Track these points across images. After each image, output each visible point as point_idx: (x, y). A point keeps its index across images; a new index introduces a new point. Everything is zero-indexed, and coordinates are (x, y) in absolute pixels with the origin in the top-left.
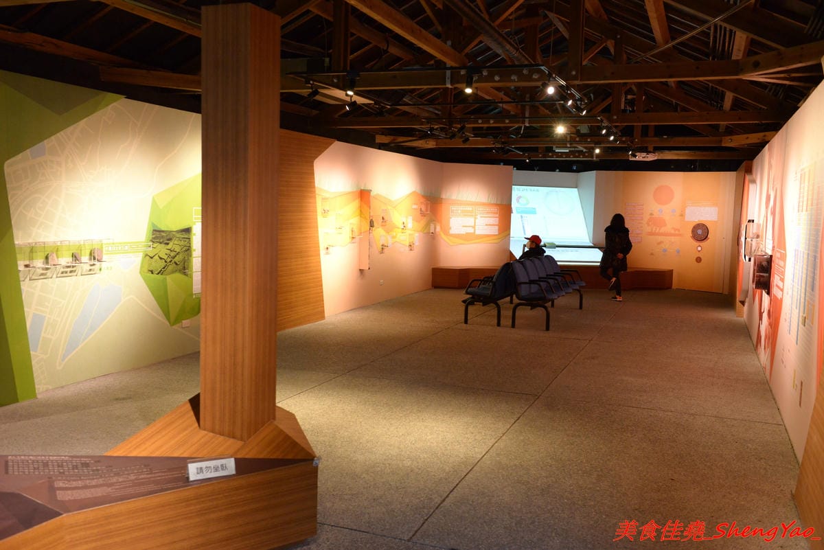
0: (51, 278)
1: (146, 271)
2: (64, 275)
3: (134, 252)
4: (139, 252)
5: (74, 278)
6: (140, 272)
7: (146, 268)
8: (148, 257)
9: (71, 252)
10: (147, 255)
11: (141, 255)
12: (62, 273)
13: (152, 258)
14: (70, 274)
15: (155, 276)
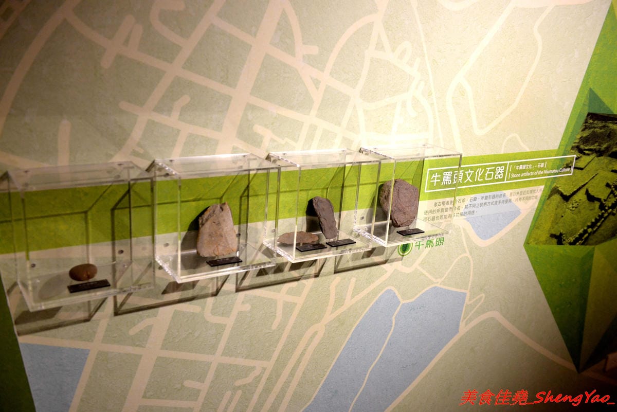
0: (215, 294)
1: (545, 236)
2: (272, 277)
3: (518, 185)
4: (536, 183)
5: (308, 284)
6: (527, 243)
7: (547, 227)
8: (557, 198)
9: (304, 198)
10: (555, 191)
11: (539, 191)
12: (262, 273)
13: (566, 198)
14: (295, 274)
15: (566, 249)
